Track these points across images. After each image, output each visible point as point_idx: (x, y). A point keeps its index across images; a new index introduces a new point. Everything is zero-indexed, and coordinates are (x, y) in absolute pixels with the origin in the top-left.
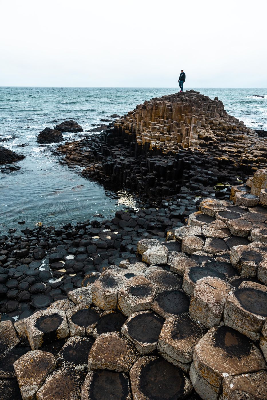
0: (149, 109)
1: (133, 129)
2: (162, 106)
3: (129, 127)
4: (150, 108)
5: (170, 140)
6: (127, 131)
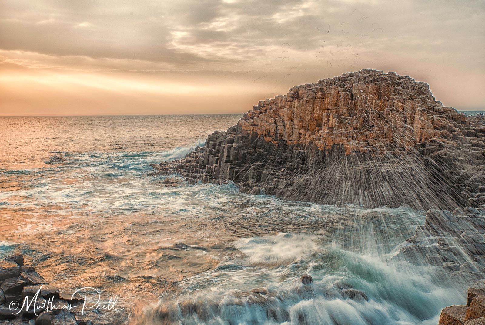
5: (376, 139)
6: (268, 139)
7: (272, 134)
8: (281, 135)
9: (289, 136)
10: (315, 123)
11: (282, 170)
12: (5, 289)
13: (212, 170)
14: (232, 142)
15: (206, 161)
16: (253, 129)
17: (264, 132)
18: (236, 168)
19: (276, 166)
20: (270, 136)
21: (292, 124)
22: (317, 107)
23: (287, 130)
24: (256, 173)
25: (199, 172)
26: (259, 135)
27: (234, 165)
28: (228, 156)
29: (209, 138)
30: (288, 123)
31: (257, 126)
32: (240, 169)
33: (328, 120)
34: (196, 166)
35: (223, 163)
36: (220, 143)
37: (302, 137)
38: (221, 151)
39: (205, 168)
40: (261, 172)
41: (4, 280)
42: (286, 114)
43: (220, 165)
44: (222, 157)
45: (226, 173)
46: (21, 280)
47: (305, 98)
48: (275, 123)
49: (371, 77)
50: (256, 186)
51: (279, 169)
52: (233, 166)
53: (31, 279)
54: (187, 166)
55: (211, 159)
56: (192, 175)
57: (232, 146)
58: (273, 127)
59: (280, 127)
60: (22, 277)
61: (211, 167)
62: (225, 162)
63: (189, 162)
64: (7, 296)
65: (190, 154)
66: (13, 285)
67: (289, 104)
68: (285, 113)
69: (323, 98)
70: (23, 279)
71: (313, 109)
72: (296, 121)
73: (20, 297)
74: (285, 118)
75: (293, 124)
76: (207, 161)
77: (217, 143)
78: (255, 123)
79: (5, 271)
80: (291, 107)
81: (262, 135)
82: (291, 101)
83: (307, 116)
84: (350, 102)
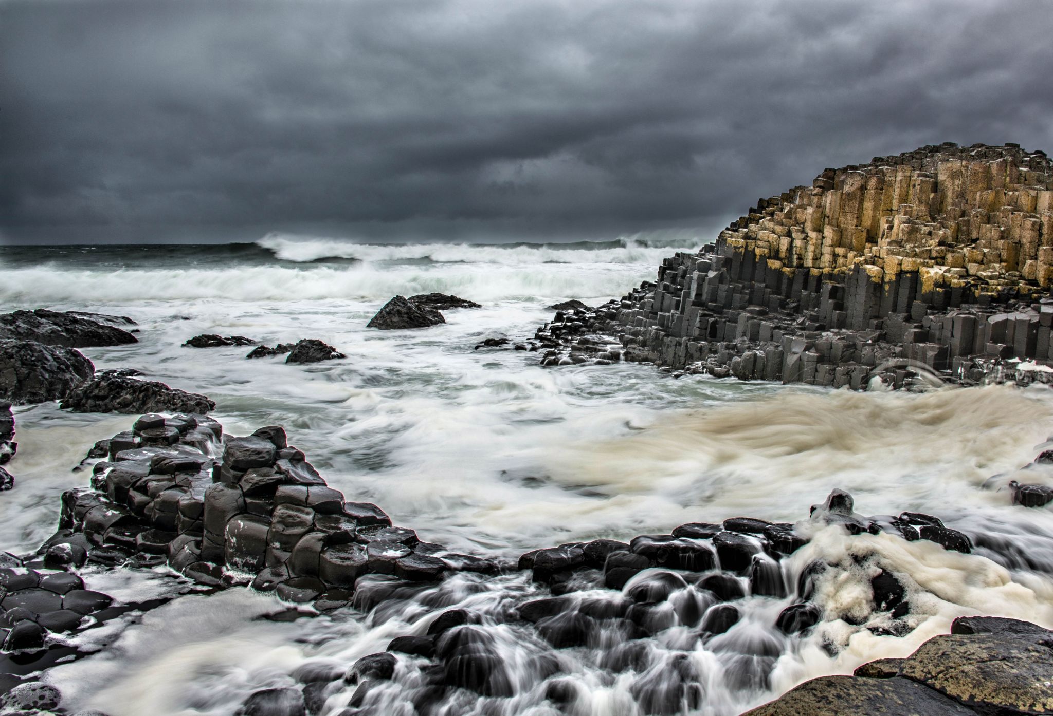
0: (853, 189)
1: (795, 257)
2: (899, 178)
3: (778, 251)
4: (857, 185)
5: (981, 262)
6: (775, 264)
7: (783, 255)
8: (800, 258)
9: (814, 259)
10: (864, 234)
11: (800, 320)
12: (246, 487)
13: (669, 320)
14: (705, 268)
15: (657, 305)
16: (747, 246)
17: (766, 251)
18: (711, 316)
19: (788, 315)
20: (780, 259)
21: (820, 237)
22: (868, 205)
23: (811, 248)
24: (749, 325)
25: (643, 324)
26: (758, 257)
27: (709, 310)
28: (698, 295)
29: (665, 264)
30: (813, 235)
31: (755, 239)
32: (720, 318)
33: (891, 228)
34: (639, 313)
35: (689, 308)
36: (685, 272)
37: (841, 260)
38: (686, 286)
39: (655, 319)
40: (760, 324)
41: (245, 471)
42: (809, 217)
43: (682, 312)
44: (687, 295)
45: (694, 325)
46: (276, 472)
47: (846, 189)
48: (789, 234)
49: (973, 150)
50: (749, 348)
51: (794, 320)
52: (707, 312)
53: (295, 473)
54: (623, 315)
55: (666, 302)
56: (630, 329)
57: (707, 276)
58: (785, 242)
59: (798, 243)
60: (279, 467)
61: (667, 314)
62: (693, 305)
63: (629, 307)
64: (249, 500)
65: (630, 294)
66: (260, 481)
67: (815, 199)
69: (882, 189)
70: (280, 471)
71: (861, 209)
72: (828, 232)
73: (271, 504)
74: (808, 226)
75: (823, 238)
76: (660, 304)
77: (680, 272)
78: (750, 234)
79: (248, 453)
80: (819, 206)
81: (763, 257)
82: (820, 195)
83: (849, 222)
84: (932, 196)
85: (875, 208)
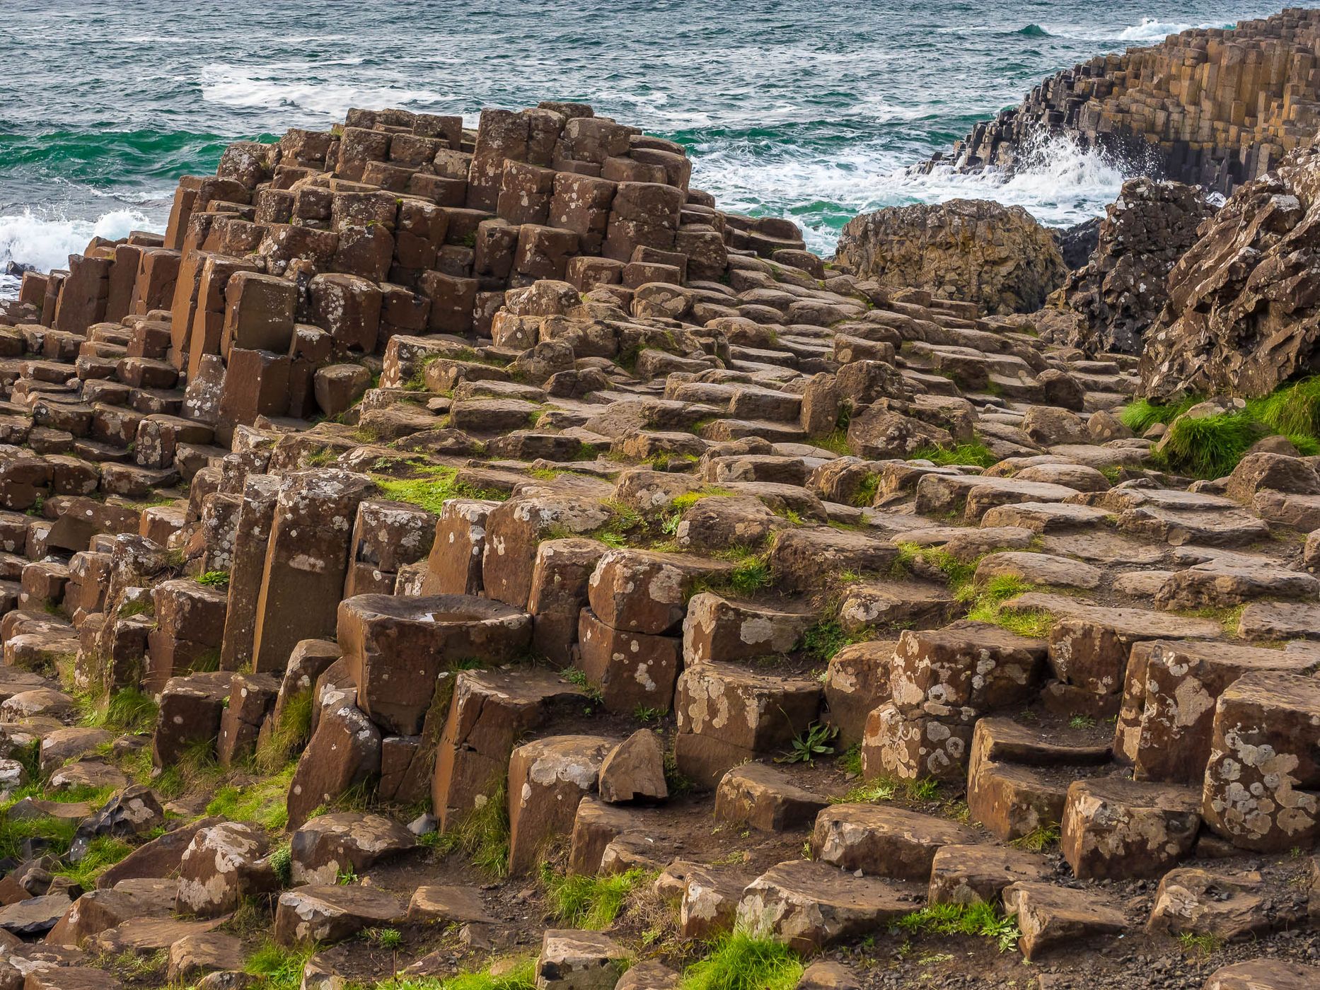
7: (1159, 128)
8: (1177, 132)
9: (1192, 133)
10: (1244, 108)
16: (1123, 120)
17: (1143, 125)
20: (1157, 133)
21: (1198, 111)
22: (1248, 80)
23: (1188, 122)
26: (1135, 131)
30: (1191, 109)
31: (1129, 112)
37: (1221, 135)
42: (1183, 91)
47: (1224, 62)
48: (1164, 107)
58: (1161, 115)
59: (1175, 116)
67: (1190, 71)
68: (1182, 88)
69: (1259, 64)
71: (1240, 83)
72: (1207, 105)
74: (1184, 99)
75: (1201, 111)
78: (1123, 107)
80: (1192, 78)
81: (1139, 131)
82: (1194, 67)
83: (1227, 95)
84: (1312, 72)
85: (1254, 83)
